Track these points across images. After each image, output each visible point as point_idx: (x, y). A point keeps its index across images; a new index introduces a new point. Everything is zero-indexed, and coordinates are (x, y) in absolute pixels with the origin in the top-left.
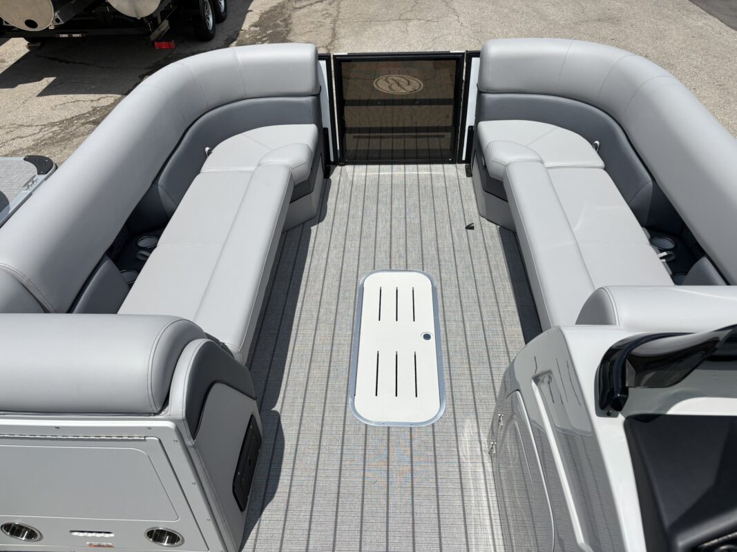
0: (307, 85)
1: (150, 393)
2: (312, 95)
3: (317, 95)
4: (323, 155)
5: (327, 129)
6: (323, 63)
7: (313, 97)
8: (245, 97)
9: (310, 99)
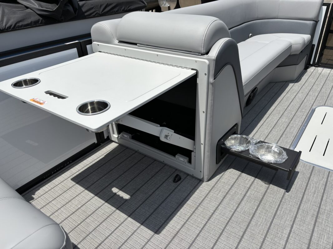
0: (312, 14)
1: (204, 39)
2: (314, 21)
3: (317, 22)
4: (308, 55)
5: (314, 45)
6: (325, 8)
7: (314, 22)
8: (277, 18)
9: (312, 22)
